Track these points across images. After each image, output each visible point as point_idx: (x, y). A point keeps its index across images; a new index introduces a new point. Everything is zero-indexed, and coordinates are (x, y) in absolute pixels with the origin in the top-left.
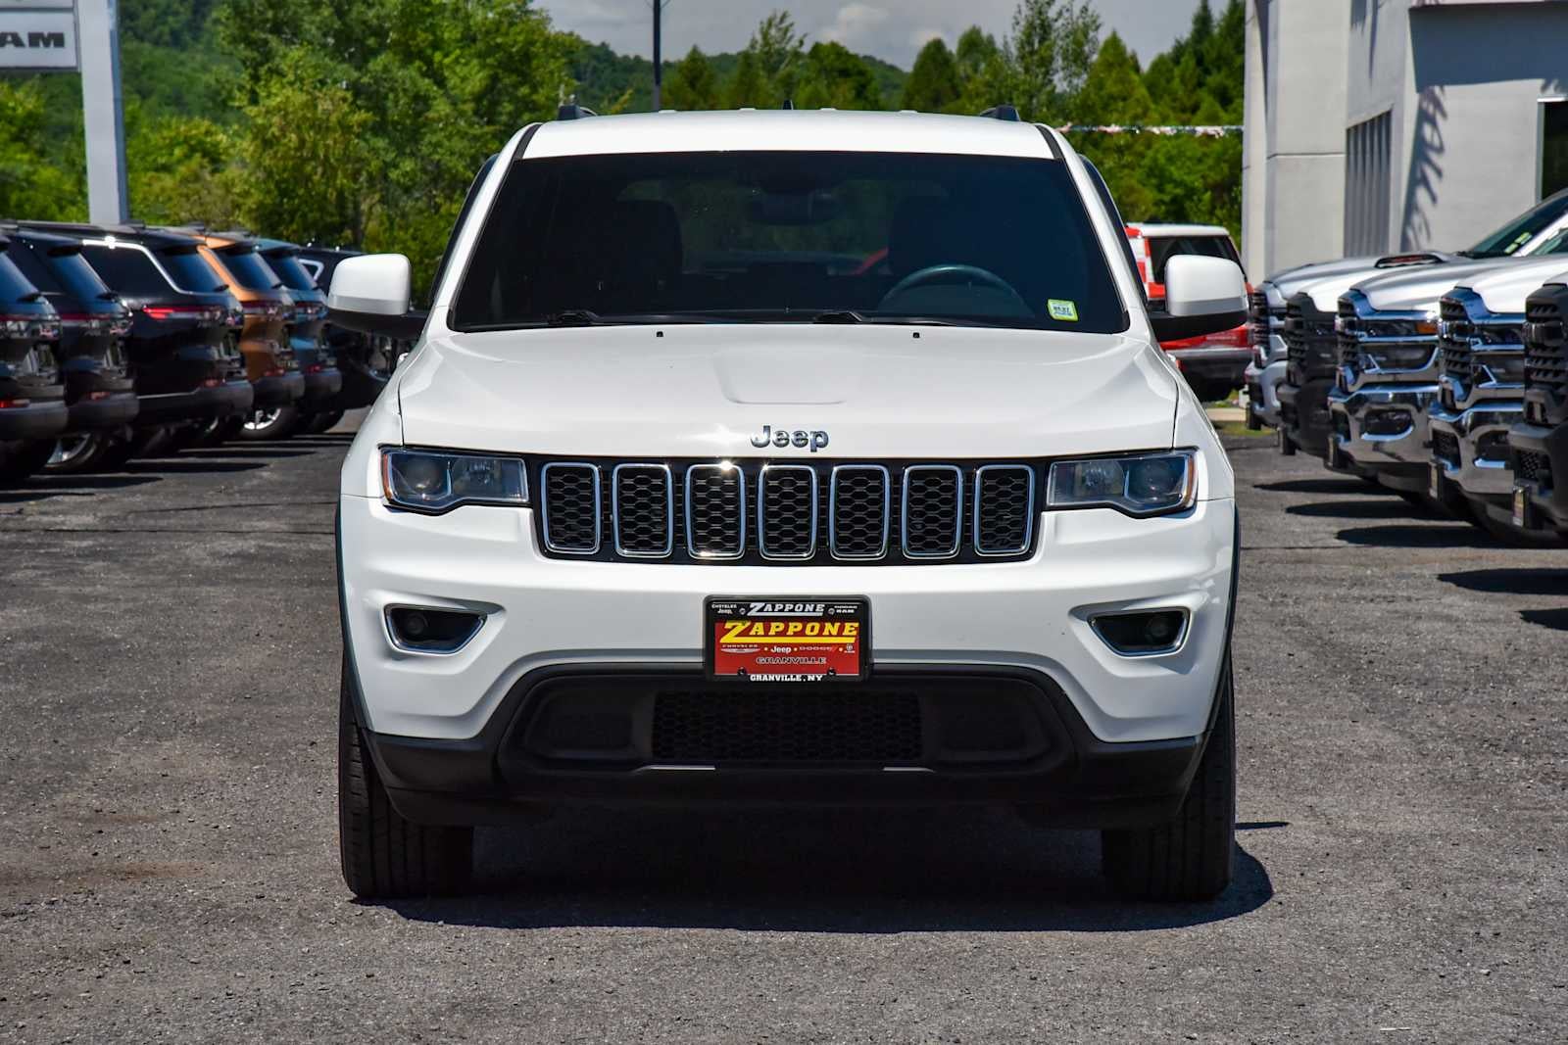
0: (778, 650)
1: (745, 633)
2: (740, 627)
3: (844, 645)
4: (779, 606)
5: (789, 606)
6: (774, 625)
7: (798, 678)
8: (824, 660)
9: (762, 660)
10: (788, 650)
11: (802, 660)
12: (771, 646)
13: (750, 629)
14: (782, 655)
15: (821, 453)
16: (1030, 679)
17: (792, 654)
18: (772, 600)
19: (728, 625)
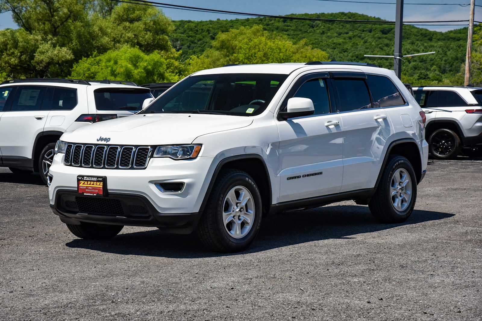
0: (89, 188)
1: (84, 184)
2: (83, 182)
3: (100, 187)
4: (89, 178)
5: (91, 178)
6: (89, 182)
7: (92, 195)
8: (97, 191)
9: (87, 190)
10: (91, 188)
11: (93, 191)
12: (88, 187)
13: (85, 182)
14: (90, 189)
15: (108, 143)
16: (141, 198)
17: (92, 189)
18: (88, 176)
19: (81, 182)
